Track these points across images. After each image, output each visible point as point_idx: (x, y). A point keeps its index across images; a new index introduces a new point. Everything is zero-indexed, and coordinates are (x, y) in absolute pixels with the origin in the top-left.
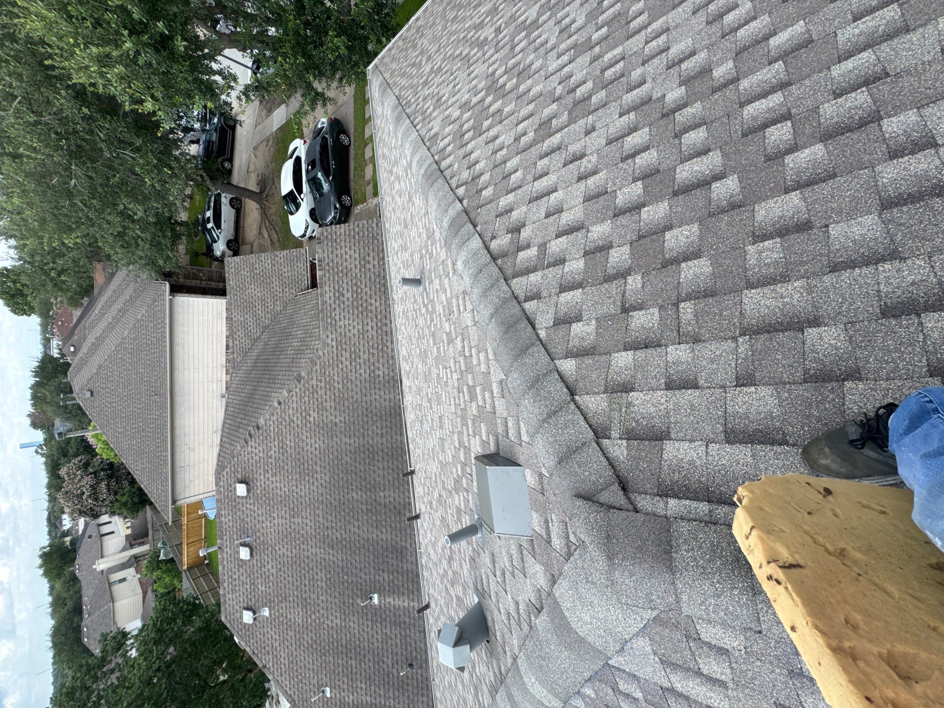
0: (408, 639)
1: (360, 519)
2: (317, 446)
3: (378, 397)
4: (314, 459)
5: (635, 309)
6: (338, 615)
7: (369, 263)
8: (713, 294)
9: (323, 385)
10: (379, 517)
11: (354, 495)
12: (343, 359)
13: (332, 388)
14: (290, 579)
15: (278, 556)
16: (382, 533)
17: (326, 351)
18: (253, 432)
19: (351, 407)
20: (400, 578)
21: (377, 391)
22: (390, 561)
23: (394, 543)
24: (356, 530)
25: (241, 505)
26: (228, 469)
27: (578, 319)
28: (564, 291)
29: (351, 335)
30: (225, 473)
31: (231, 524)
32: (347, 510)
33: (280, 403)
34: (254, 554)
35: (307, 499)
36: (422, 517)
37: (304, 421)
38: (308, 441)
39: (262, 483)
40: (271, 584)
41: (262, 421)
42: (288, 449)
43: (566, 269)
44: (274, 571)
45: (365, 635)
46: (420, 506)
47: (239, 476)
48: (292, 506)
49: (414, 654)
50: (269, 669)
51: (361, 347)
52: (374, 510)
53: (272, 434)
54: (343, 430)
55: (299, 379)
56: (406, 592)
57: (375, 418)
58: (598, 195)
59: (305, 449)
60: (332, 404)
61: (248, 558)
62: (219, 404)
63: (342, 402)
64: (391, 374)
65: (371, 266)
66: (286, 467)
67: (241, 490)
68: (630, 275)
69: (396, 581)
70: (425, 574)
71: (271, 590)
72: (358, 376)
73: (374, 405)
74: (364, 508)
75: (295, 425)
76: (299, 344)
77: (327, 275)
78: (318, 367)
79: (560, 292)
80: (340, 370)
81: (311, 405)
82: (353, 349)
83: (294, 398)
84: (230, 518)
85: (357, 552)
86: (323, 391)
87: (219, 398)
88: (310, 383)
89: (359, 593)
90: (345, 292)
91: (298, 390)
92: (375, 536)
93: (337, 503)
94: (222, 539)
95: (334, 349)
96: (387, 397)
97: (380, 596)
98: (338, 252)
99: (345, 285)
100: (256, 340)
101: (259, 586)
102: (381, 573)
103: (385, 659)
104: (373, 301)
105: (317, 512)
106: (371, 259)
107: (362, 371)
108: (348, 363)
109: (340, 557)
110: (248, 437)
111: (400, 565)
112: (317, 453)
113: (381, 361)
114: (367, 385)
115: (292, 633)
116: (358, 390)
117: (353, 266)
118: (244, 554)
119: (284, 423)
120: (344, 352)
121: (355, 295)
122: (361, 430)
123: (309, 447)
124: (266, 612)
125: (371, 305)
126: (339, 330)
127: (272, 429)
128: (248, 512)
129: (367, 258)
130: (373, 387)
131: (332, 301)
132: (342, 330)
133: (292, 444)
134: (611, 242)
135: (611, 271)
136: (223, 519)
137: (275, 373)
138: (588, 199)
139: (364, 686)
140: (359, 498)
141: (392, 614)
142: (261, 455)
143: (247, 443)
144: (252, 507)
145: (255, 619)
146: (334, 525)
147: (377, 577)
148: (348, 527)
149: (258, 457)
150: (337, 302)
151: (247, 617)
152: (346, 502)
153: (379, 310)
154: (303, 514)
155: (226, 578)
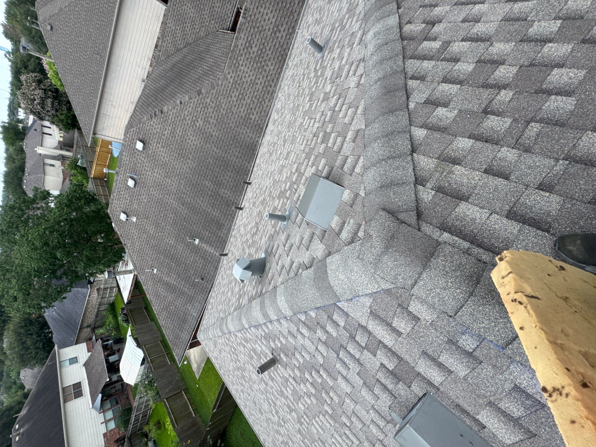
0: (206, 267)
1: (205, 197)
2: (195, 143)
3: (245, 132)
4: (191, 150)
5: (493, 114)
6: (174, 240)
7: (280, 32)
8: (562, 125)
9: (213, 105)
10: (216, 202)
11: (207, 183)
12: (233, 95)
13: (218, 111)
14: (153, 209)
15: (150, 194)
16: (214, 211)
17: (224, 83)
18: (157, 113)
19: (225, 130)
20: (214, 238)
21: (246, 128)
22: (213, 227)
23: (218, 219)
24: (200, 202)
25: (136, 155)
26: (135, 129)
27: (445, 105)
28: (446, 83)
29: (245, 80)
30: (132, 130)
31: (127, 162)
32: (199, 189)
33: (181, 103)
34: (137, 186)
35: (178, 171)
36: (244, 210)
37: (192, 123)
38: (191, 137)
39: (154, 148)
40: (141, 207)
41: (165, 109)
42: (177, 136)
43: (456, 67)
44: (146, 201)
45: (185, 256)
46: (245, 204)
47: (141, 137)
48: (167, 171)
49: (206, 275)
50: (127, 247)
51: (248, 93)
52: (214, 197)
53: (169, 121)
54: (215, 141)
55: (199, 93)
56: (215, 246)
57: (237, 145)
58: (518, 20)
59: (187, 141)
60: (215, 121)
61: (132, 186)
62: (139, 85)
63: (221, 124)
64: (260, 122)
65: (280, 35)
66: (171, 146)
67: (139, 146)
68: (505, 89)
69: (211, 238)
70: (231, 239)
71: (141, 210)
72: (238, 112)
73: (240, 135)
74: (210, 193)
75: (186, 123)
76: (207, 68)
77: (247, 25)
78: (215, 91)
79: (442, 82)
80: (228, 102)
81: (201, 115)
82: (242, 91)
83: (192, 105)
84: (128, 159)
85: (196, 214)
86: (212, 110)
87: (141, 81)
88: (206, 100)
89: (189, 234)
90: (254, 46)
91: (196, 100)
92: (209, 211)
93: (195, 182)
94: (120, 169)
95: (230, 85)
96: (250, 135)
97: (200, 240)
98: (262, 10)
99: (256, 40)
100: (178, 50)
101: (135, 204)
102: (205, 231)
103: (191, 270)
104: (270, 64)
105: (181, 181)
106: (282, 29)
107: (242, 110)
108: (235, 99)
109: (185, 211)
110: (153, 114)
111: (217, 231)
112: (194, 147)
113: (257, 109)
114: (242, 121)
115: (146, 236)
116: (235, 121)
117: (267, 28)
118: (131, 183)
119: (179, 118)
120: (235, 90)
121: (259, 52)
122: (226, 147)
123: (190, 141)
124: (134, 219)
125: (267, 65)
126: (238, 73)
127: (170, 117)
128: (140, 161)
129: (280, 27)
130: (244, 124)
131: (242, 48)
132: (241, 74)
133: (180, 134)
134: (505, 60)
135: (491, 81)
136: (123, 157)
137: (185, 81)
138: (507, 19)
139: (175, 276)
140: (209, 186)
141: (203, 252)
142: (158, 130)
143: (152, 118)
144: (143, 159)
145: (127, 220)
146: (188, 193)
147: (202, 232)
148: (196, 198)
149: (155, 131)
150: (246, 50)
151: (123, 217)
152: (200, 184)
153: (271, 73)
154: (173, 178)
155: (116, 191)
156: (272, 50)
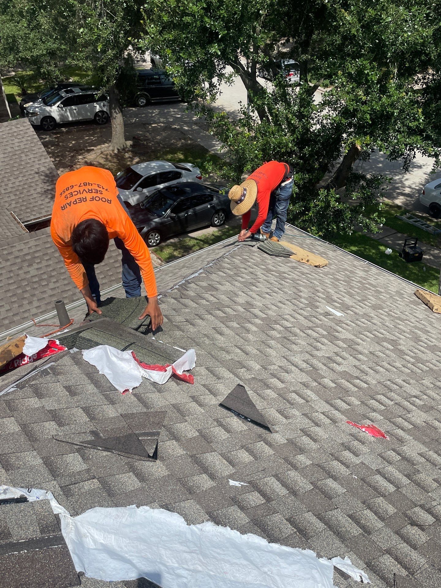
121: (36, 279)
156: (55, 292)
